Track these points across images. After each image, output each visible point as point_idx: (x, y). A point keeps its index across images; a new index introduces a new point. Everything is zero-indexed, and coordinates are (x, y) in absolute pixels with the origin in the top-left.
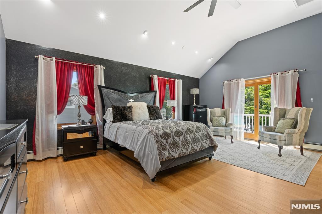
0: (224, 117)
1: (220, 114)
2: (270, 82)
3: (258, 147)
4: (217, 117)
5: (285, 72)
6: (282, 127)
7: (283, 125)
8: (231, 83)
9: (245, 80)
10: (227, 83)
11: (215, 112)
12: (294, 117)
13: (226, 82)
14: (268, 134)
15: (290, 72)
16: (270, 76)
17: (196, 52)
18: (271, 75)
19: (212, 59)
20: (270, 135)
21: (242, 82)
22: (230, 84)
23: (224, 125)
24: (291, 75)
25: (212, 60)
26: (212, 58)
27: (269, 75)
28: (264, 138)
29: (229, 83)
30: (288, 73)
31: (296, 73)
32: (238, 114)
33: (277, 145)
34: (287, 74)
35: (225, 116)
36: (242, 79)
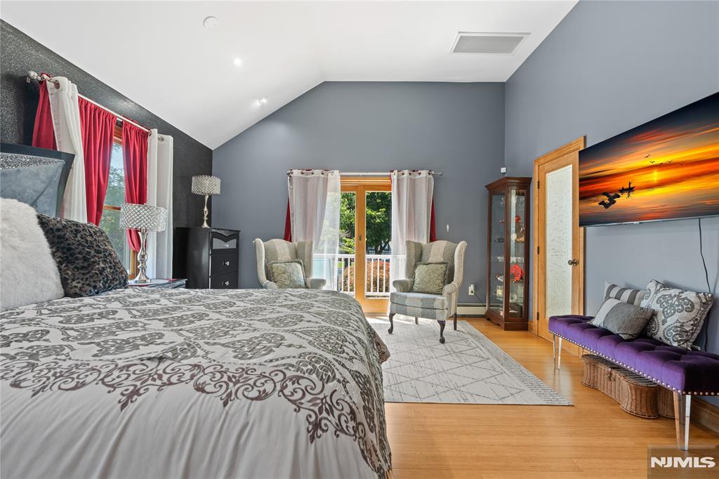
0: (300, 264)
1: (287, 257)
2: (389, 187)
3: (389, 330)
4: (283, 265)
5: (414, 171)
6: (429, 282)
7: (430, 275)
8: (308, 176)
9: (341, 176)
10: (301, 175)
11: (276, 251)
12: (442, 260)
13: (296, 173)
14: (418, 298)
15: (424, 173)
16: (389, 174)
17: (238, 62)
18: (392, 174)
19: (264, 101)
20: (422, 300)
21: (335, 178)
22: (307, 180)
23: (303, 284)
24: (425, 179)
25: (263, 104)
26: (266, 98)
27: (387, 172)
28: (408, 308)
29: (303, 176)
30: (420, 174)
31: (431, 176)
32: (325, 254)
33: (436, 320)
34: (418, 177)
35: (301, 261)
36: (336, 172)
